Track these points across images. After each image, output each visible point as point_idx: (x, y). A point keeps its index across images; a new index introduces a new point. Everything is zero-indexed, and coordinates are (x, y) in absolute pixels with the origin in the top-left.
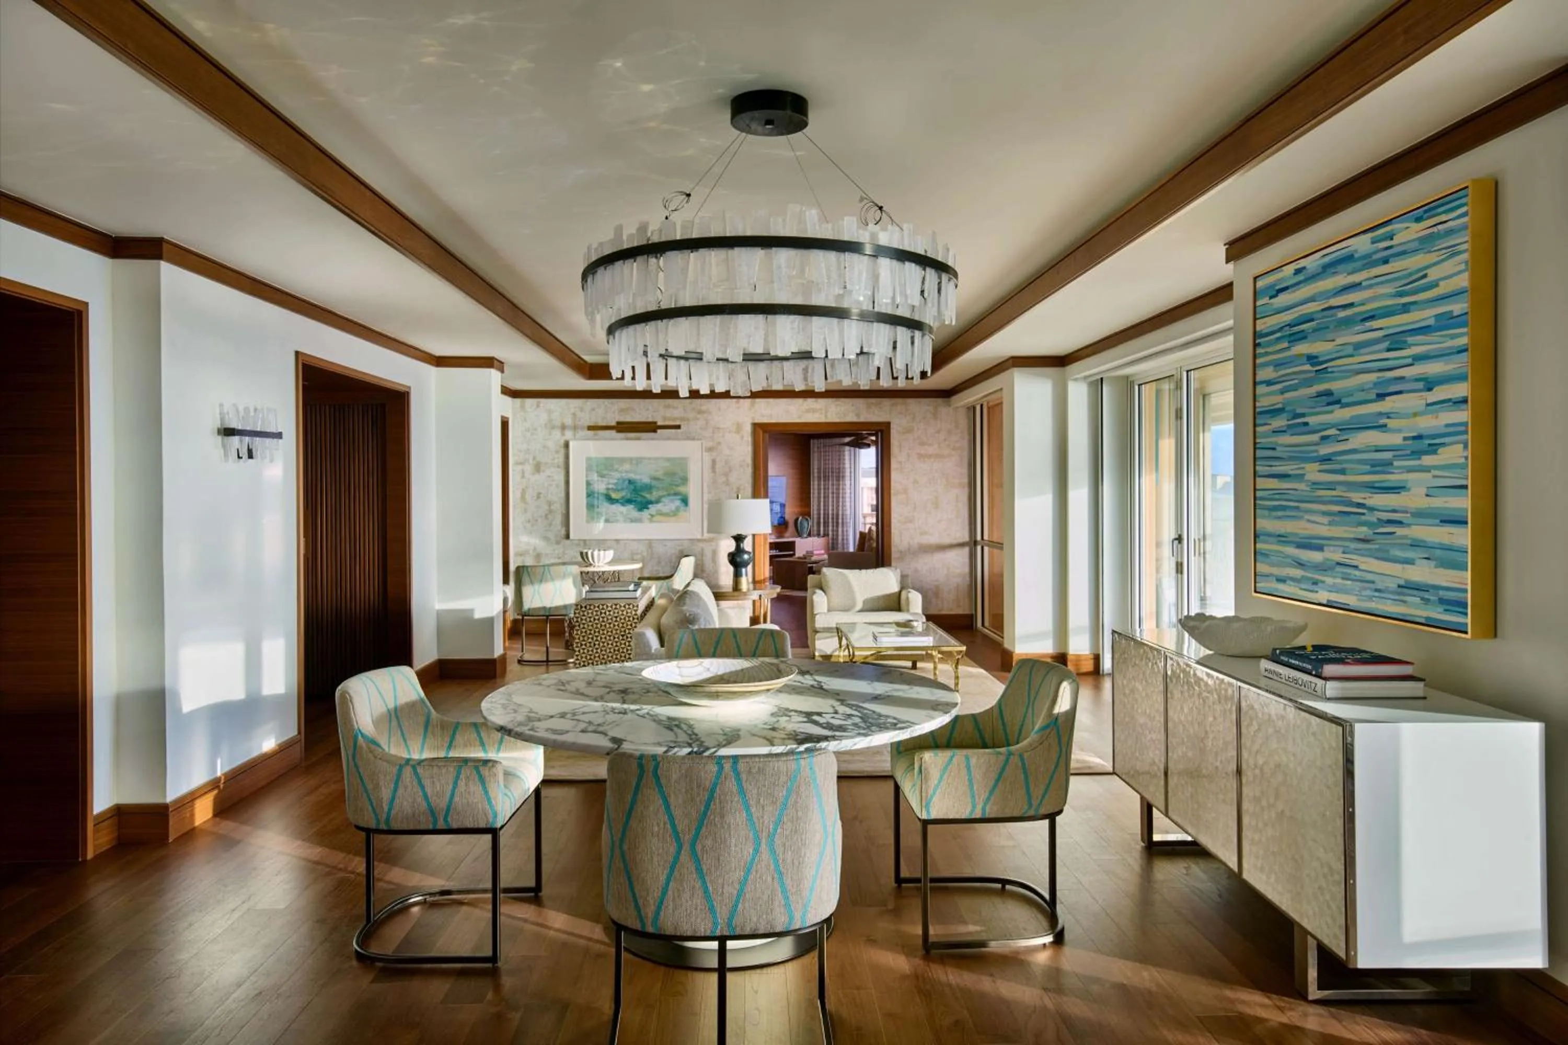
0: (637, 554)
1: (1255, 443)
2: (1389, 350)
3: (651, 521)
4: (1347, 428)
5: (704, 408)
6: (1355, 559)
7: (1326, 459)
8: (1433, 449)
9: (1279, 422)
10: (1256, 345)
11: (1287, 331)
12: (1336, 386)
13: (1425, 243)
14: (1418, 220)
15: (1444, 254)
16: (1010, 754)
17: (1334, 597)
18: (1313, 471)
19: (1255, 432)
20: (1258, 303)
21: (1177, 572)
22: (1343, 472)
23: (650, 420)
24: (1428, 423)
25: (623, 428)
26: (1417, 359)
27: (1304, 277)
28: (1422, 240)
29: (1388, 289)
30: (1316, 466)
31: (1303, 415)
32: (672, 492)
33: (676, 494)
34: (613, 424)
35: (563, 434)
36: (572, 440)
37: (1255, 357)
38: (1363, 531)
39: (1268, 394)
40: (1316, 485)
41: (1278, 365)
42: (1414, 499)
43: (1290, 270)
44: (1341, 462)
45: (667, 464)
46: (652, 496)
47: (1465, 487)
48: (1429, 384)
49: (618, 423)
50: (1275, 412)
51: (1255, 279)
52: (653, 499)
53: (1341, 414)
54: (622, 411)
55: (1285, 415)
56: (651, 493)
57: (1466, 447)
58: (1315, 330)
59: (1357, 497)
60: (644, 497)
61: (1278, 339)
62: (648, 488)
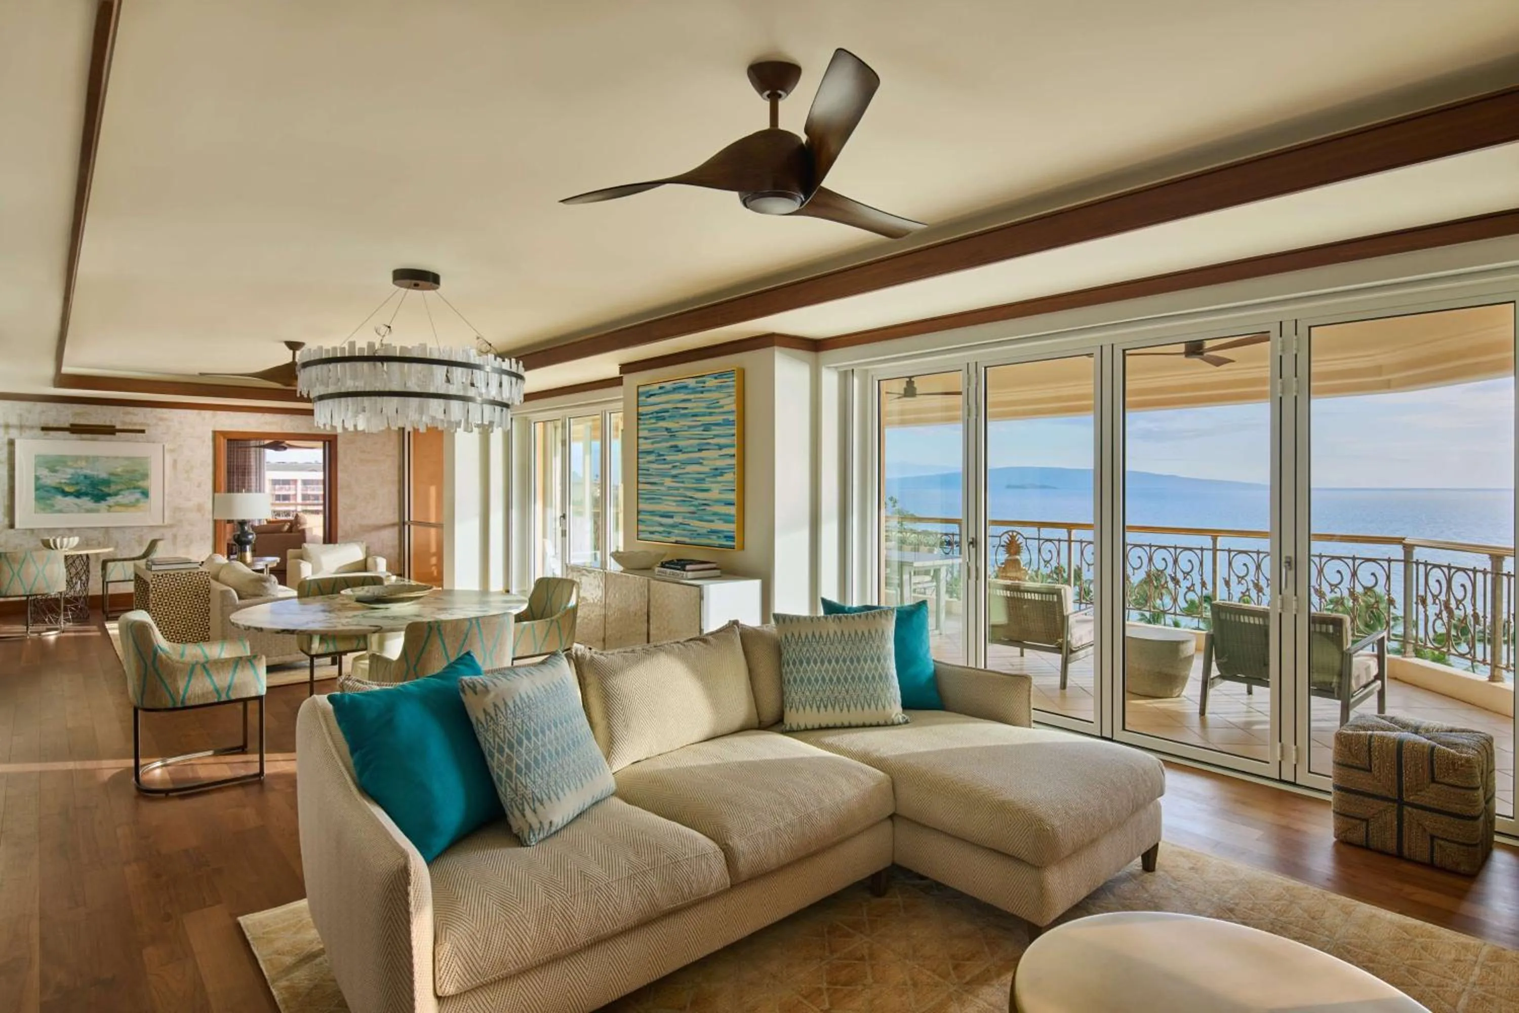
0: (93, 540)
1: (638, 467)
2: (704, 430)
3: (109, 511)
4: (685, 463)
5: (165, 416)
6: (687, 521)
7: (675, 476)
8: (721, 474)
9: (652, 457)
10: (638, 419)
11: (655, 415)
12: (681, 443)
13: (719, 388)
14: (716, 378)
15: (726, 395)
16: (552, 621)
17: (679, 539)
18: (668, 482)
19: (638, 462)
20: (640, 399)
21: (562, 536)
22: (683, 482)
23: (108, 423)
24: (720, 463)
25: (76, 429)
26: (716, 436)
27: (663, 391)
28: (717, 387)
29: (704, 404)
30: (670, 479)
31: (663, 455)
32: (132, 486)
33: (135, 488)
34: (67, 425)
35: (7, 433)
36: (18, 438)
37: (638, 424)
38: (692, 509)
39: (645, 444)
40: (670, 488)
41: (650, 430)
42: (714, 494)
43: (657, 386)
44: (683, 478)
45: (126, 463)
46: (113, 488)
47: (734, 490)
48: (721, 447)
49: (72, 425)
50: (649, 453)
51: (638, 387)
52: (111, 492)
53: (681, 457)
54: (76, 414)
55: (654, 454)
56: (109, 487)
57: (734, 473)
58: (670, 417)
59: (689, 494)
60: (102, 491)
61: (650, 418)
62: (107, 483)
